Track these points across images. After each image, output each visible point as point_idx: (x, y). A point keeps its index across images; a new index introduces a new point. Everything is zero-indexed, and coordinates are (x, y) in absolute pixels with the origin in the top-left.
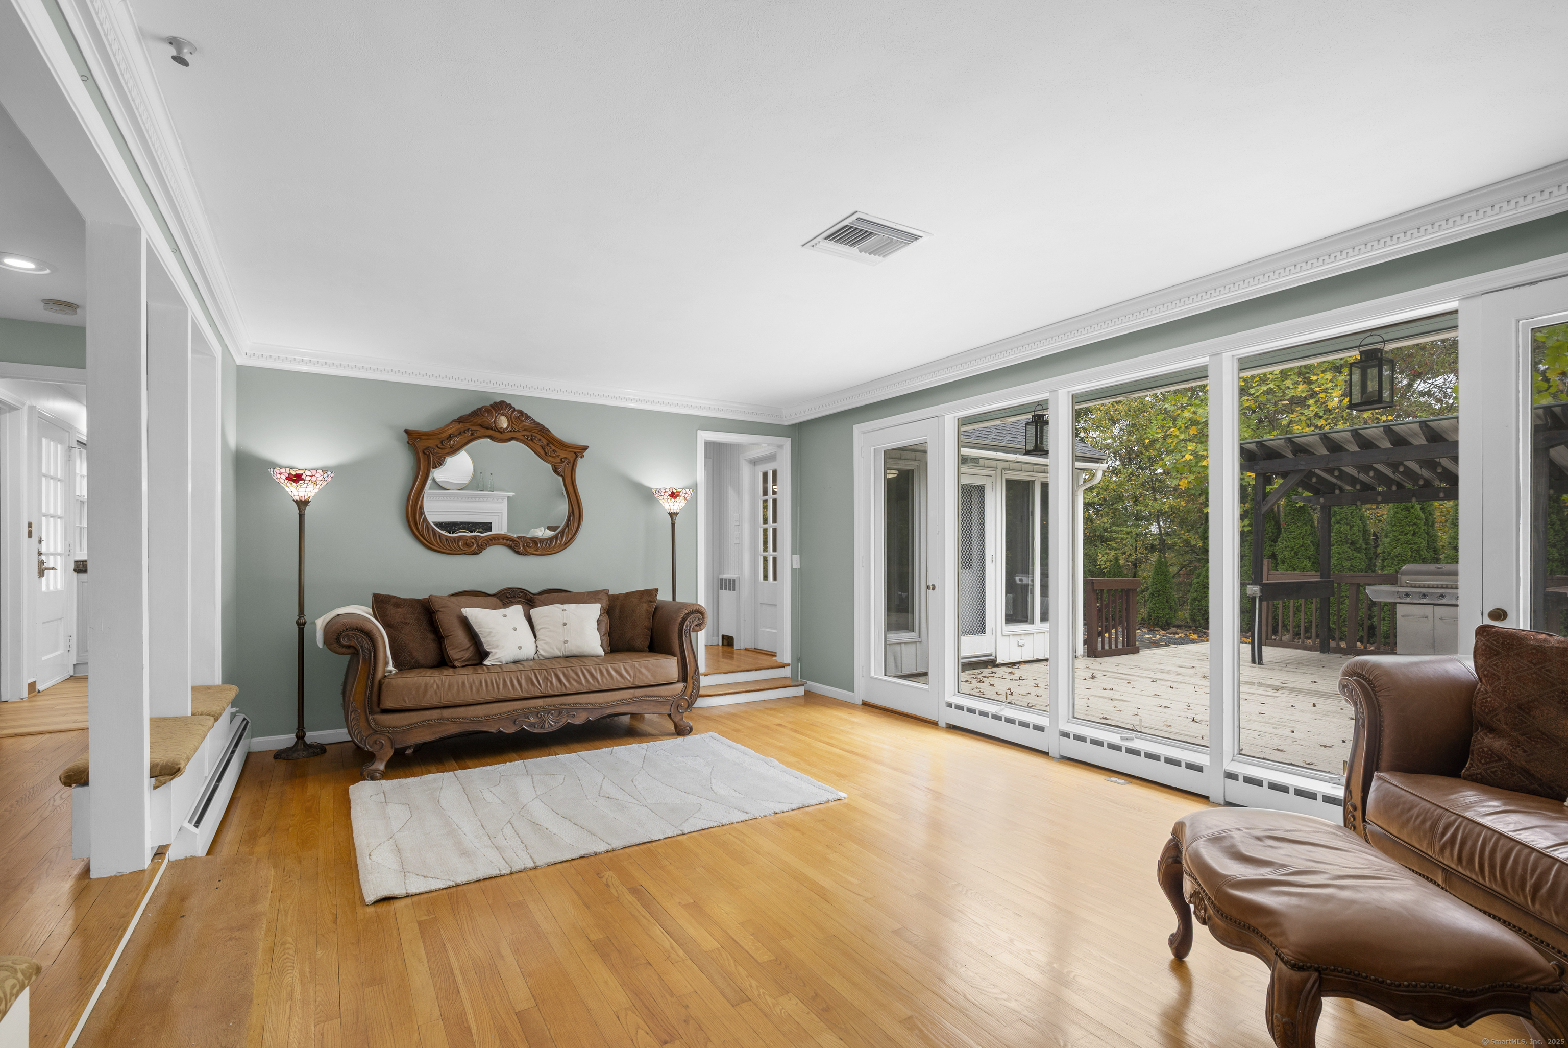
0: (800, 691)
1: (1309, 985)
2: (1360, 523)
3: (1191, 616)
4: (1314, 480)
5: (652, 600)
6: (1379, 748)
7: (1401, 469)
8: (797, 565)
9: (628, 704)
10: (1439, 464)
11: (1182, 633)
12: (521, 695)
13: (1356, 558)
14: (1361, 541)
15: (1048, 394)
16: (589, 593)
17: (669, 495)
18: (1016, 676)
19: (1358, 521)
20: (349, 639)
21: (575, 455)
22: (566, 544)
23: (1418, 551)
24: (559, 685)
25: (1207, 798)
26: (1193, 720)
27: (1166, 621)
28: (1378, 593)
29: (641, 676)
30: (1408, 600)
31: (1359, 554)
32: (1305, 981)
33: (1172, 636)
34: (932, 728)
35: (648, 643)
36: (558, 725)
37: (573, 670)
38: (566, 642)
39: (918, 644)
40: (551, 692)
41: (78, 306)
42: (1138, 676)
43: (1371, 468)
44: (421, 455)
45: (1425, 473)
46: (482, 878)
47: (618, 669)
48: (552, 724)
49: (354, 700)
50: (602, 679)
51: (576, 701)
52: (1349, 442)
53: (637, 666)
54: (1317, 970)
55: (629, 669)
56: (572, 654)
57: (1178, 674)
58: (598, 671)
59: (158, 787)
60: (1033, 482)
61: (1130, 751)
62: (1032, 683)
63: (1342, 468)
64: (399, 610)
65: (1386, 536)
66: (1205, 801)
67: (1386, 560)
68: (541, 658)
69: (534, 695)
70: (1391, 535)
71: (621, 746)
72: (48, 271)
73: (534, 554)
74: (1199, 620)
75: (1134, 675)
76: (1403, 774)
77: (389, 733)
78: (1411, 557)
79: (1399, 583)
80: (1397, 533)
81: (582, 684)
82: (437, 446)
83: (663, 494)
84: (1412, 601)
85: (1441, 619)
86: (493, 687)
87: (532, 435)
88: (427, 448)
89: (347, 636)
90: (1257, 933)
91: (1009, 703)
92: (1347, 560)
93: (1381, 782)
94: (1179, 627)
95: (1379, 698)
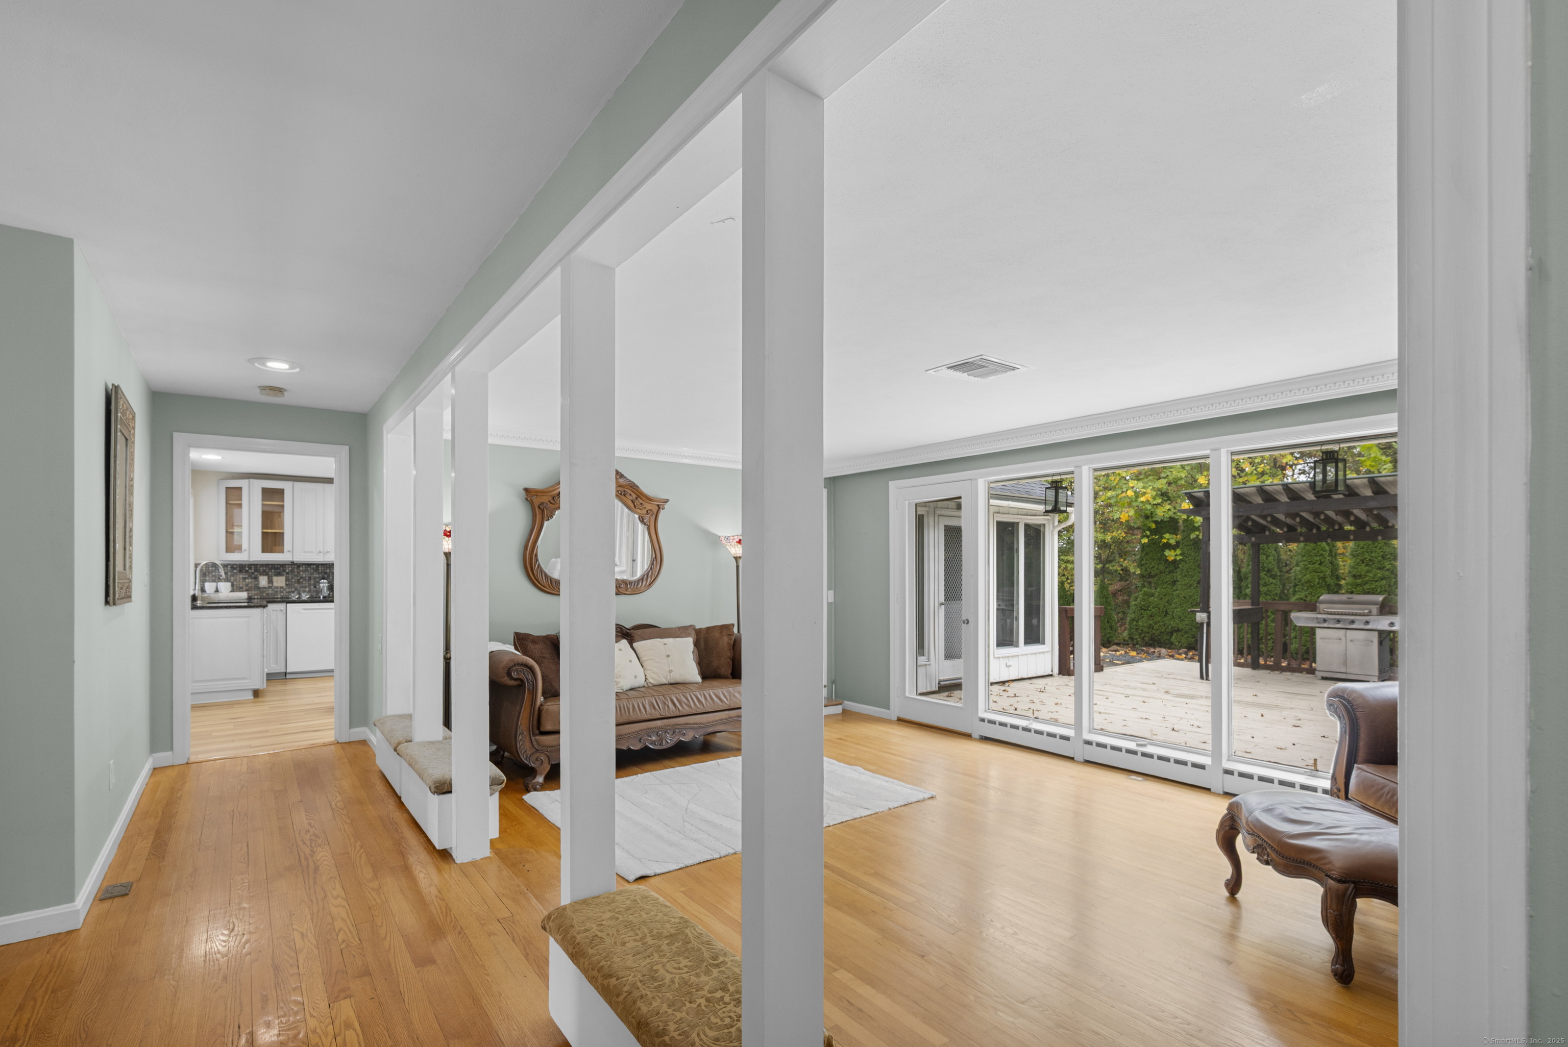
0: (838, 709)
1: (1349, 891)
2: (1275, 554)
3: (1130, 635)
4: (1250, 523)
5: (731, 633)
6: (1357, 748)
7: (1322, 517)
8: (831, 600)
9: (725, 723)
10: (1352, 513)
11: (1122, 650)
12: (646, 717)
13: (1271, 583)
14: (1276, 569)
15: (1073, 468)
16: (680, 628)
17: (737, 542)
18: (1011, 693)
19: (1273, 552)
20: (518, 673)
21: (657, 508)
22: (650, 585)
23: (1324, 578)
24: (674, 709)
25: (1209, 790)
26: (1173, 729)
27: (1108, 640)
28: (1300, 619)
29: (735, 699)
30: (1325, 625)
31: (1274, 581)
32: (1347, 889)
33: (1114, 653)
34: (968, 739)
35: (730, 671)
36: (673, 742)
37: (683, 696)
38: (671, 671)
39: (928, 666)
40: (668, 715)
41: (285, 390)
42: (1112, 692)
43: (1298, 515)
44: (537, 509)
45: (1339, 519)
46: (702, 861)
47: (718, 694)
48: (670, 741)
49: (521, 724)
50: (706, 703)
51: (686, 722)
52: (1280, 493)
53: (732, 691)
54: (1353, 882)
55: (726, 694)
56: (676, 682)
57: (1144, 690)
58: (703, 696)
59: (493, 794)
60: (1018, 523)
61: (1144, 755)
62: (1028, 699)
63: (1275, 515)
64: (537, 646)
65: (1297, 565)
66: (1207, 792)
67: (1297, 585)
68: (650, 685)
69: (655, 717)
70: (1301, 564)
71: (722, 758)
72: (298, 370)
73: (624, 594)
74: (1136, 639)
75: (1108, 692)
76: (1375, 765)
77: (547, 751)
78: (1319, 583)
79: (1318, 611)
80: (1307, 563)
81: (691, 707)
82: (550, 502)
83: (731, 541)
84: (1328, 626)
85: (1352, 641)
86: (625, 711)
87: (624, 491)
88: (542, 504)
89: (517, 670)
90: (1311, 865)
91: (1036, 718)
92: (1264, 586)
93: (1360, 771)
94: (1118, 644)
95: (1357, 713)
